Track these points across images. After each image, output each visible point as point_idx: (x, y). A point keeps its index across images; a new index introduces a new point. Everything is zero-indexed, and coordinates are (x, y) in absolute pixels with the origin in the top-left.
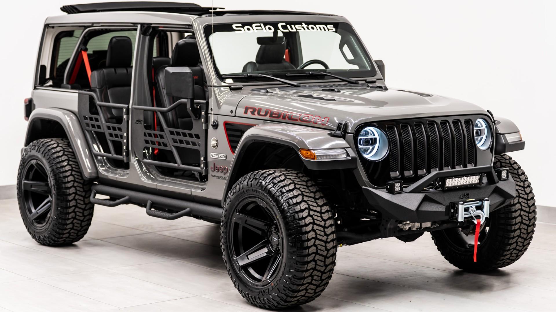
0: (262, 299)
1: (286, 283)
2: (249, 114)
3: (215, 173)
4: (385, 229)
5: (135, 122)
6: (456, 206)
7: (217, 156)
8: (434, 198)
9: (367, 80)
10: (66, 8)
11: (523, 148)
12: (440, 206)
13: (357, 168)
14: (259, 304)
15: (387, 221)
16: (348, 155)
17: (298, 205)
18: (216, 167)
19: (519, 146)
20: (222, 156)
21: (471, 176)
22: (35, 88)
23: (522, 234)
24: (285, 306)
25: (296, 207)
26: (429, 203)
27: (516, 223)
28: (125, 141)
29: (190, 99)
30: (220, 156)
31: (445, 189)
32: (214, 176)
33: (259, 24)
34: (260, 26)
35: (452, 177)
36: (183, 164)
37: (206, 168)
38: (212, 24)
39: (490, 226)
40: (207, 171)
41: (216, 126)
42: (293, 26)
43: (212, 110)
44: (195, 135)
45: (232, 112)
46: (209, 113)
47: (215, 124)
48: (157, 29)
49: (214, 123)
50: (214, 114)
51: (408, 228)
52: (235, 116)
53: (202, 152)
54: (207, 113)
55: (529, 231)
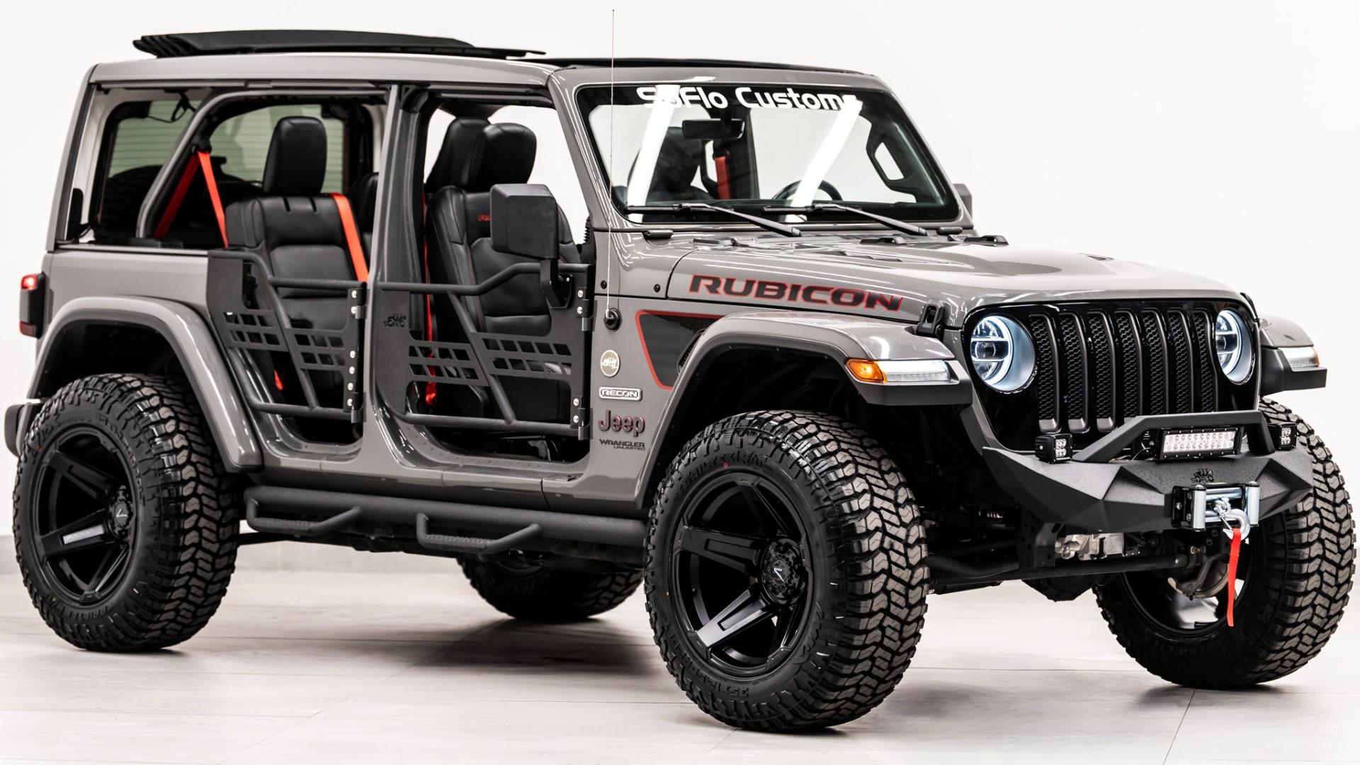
0: (755, 705)
1: (817, 668)
2: (703, 293)
3: (611, 435)
4: (1029, 547)
5: (385, 323)
6: (1187, 496)
7: (617, 394)
8: (1139, 476)
9: (943, 228)
10: (152, 42)
11: (1322, 384)
12: (1153, 493)
13: (969, 405)
14: (743, 720)
15: (1033, 529)
16: (952, 374)
17: (848, 483)
18: (612, 420)
19: (1314, 378)
20: (631, 393)
21: (1216, 431)
22: (57, 248)
23: (1324, 586)
24: (810, 722)
25: (844, 488)
26: (1129, 486)
27: (1310, 557)
28: (352, 370)
29: (549, 259)
30: (626, 394)
31: (1161, 458)
32: (607, 442)
33: (693, 89)
34: (697, 93)
35: (1176, 431)
36: (519, 418)
37: (585, 424)
38: (610, 84)
39: (1248, 577)
40: (588, 432)
41: (614, 323)
42: (767, 95)
43: (604, 285)
44: (556, 346)
45: (657, 289)
46: (596, 292)
47: (612, 317)
48: (439, 97)
49: (610, 316)
50: (610, 295)
51: (1073, 554)
52: (667, 298)
53: (576, 388)
54: (590, 294)
55: (1341, 581)
